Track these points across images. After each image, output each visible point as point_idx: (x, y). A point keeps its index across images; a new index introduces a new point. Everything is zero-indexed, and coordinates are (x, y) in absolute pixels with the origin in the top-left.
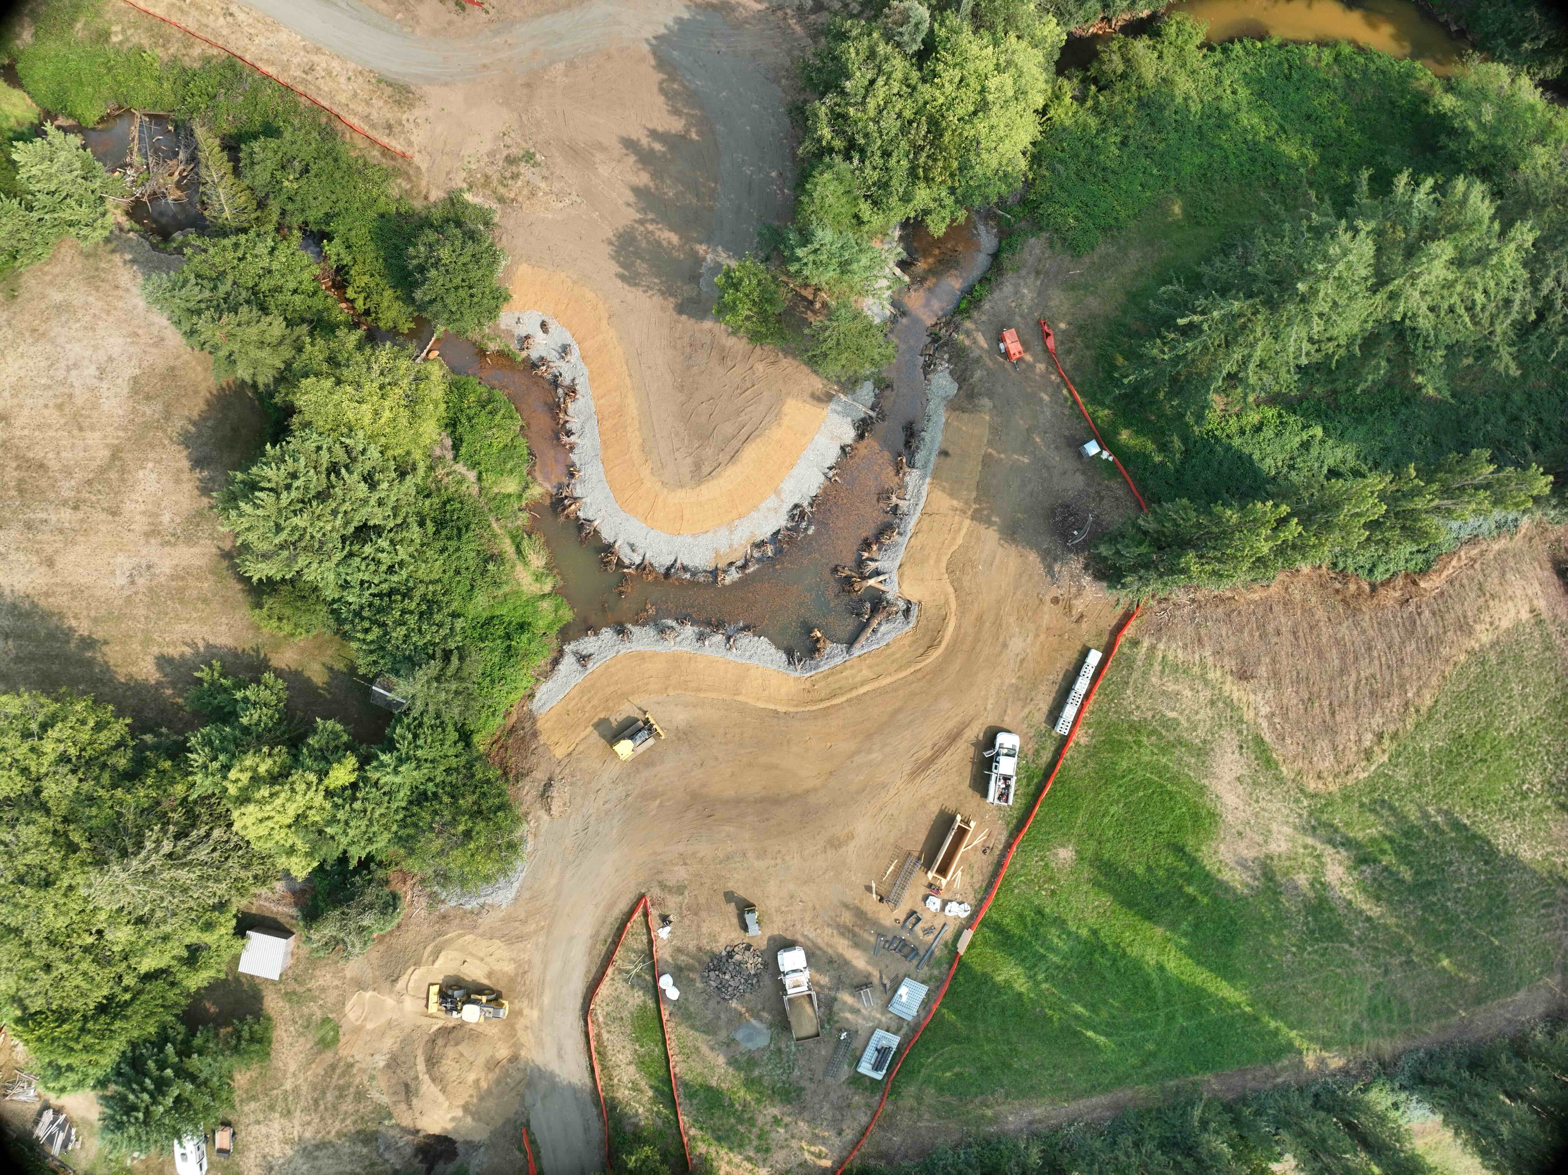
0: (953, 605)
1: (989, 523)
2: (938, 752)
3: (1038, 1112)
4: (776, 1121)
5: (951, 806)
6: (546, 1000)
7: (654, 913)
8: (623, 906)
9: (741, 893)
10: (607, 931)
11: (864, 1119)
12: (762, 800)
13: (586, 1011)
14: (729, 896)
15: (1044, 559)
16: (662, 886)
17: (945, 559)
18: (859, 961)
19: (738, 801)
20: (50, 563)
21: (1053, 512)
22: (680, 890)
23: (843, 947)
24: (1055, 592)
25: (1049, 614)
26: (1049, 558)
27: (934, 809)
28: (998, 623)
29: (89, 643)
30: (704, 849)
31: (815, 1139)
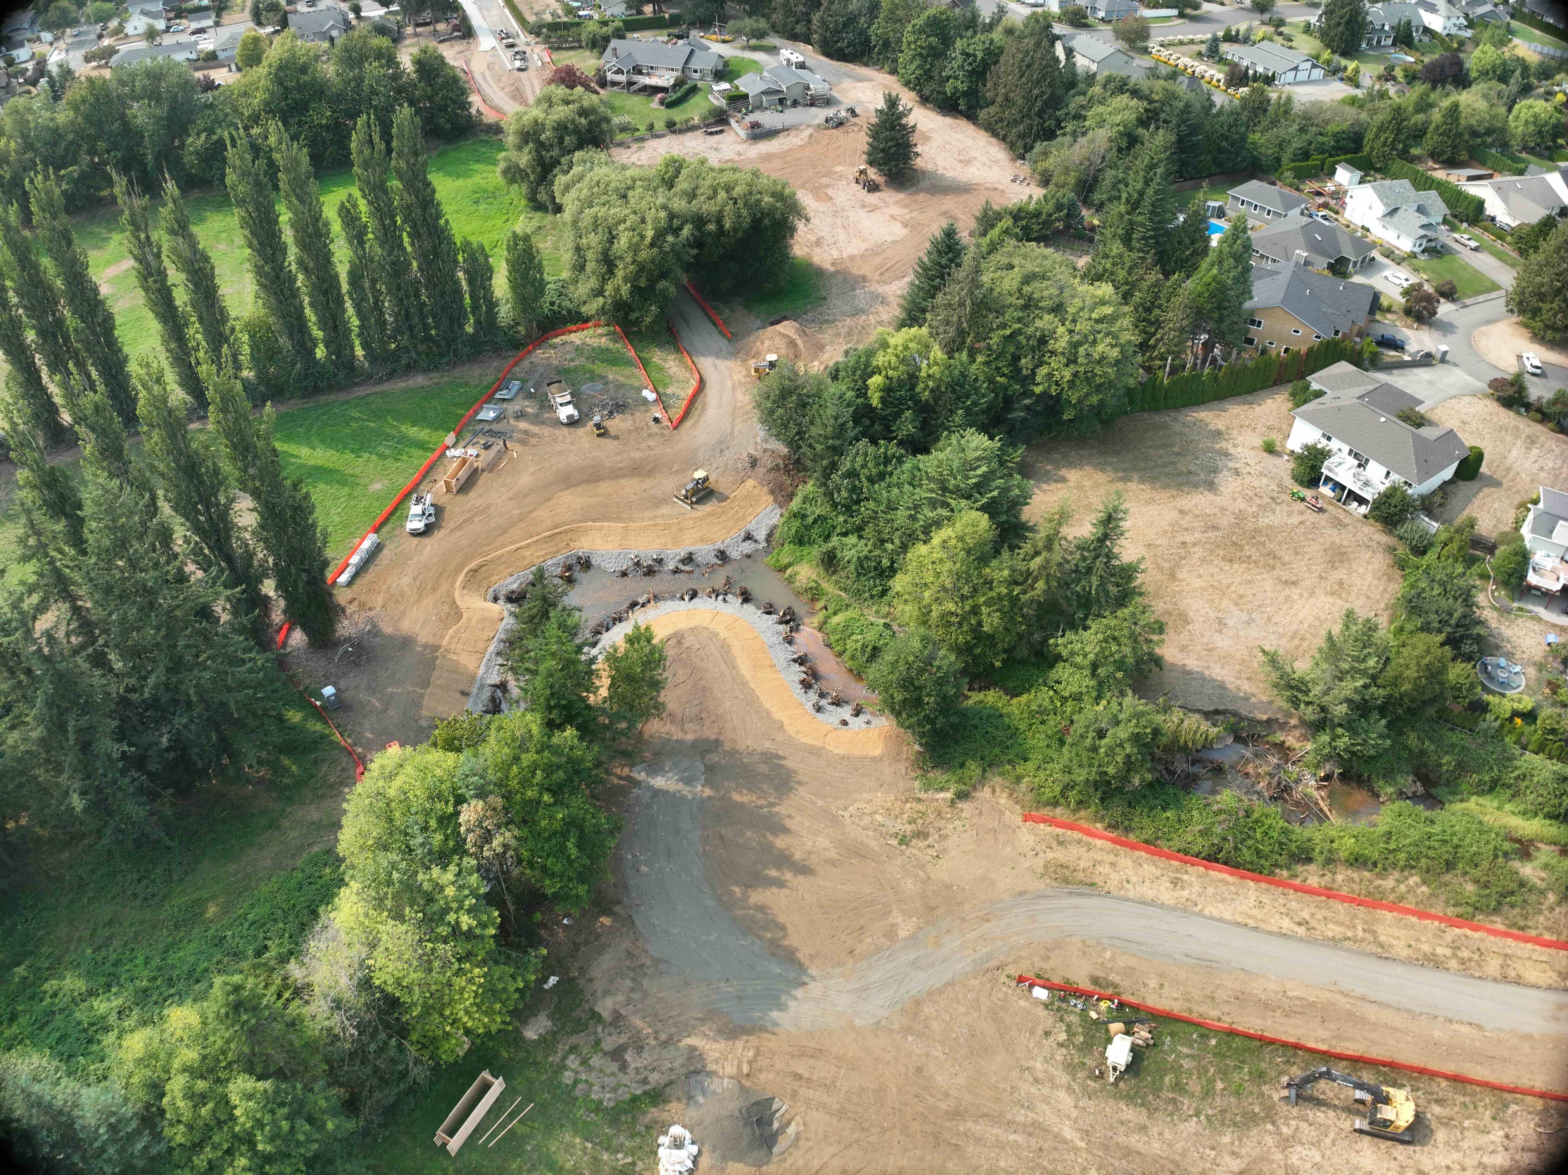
0: (457, 595)
1: (426, 646)
2: (470, 520)
3: (403, 385)
4: (572, 360)
5: (460, 497)
6: (729, 384)
7: (666, 423)
8: (688, 424)
9: (607, 441)
10: (695, 414)
11: (517, 369)
12: (598, 481)
13: (702, 383)
14: (616, 438)
15: (380, 631)
16: (663, 435)
17: (464, 620)
18: (523, 425)
19: (617, 477)
20: (1182, 512)
21: (368, 661)
22: (650, 436)
23: (535, 429)
24: (371, 614)
25: (378, 601)
26: (375, 632)
27: (473, 494)
28: (421, 590)
29: (1126, 479)
30: (637, 455)
31: (547, 359)
